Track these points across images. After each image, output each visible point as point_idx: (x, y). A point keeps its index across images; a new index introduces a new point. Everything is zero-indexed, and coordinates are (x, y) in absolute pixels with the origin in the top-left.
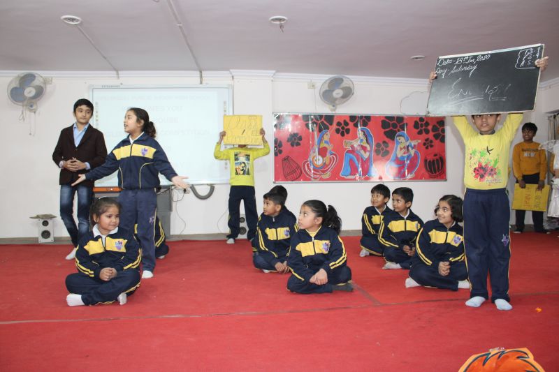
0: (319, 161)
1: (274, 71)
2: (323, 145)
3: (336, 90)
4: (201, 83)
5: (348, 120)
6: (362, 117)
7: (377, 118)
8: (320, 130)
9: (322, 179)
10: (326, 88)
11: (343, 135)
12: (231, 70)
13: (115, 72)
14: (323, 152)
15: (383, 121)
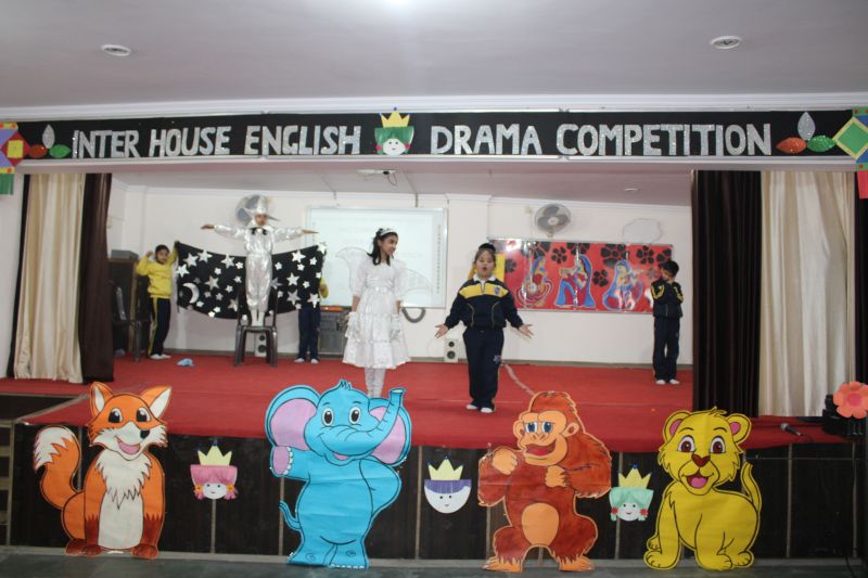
0: (534, 288)
1: (489, 196)
2: (538, 272)
3: (551, 218)
4: (417, 206)
5: (565, 247)
6: (580, 244)
7: (596, 246)
8: (535, 257)
9: (535, 307)
10: (541, 215)
11: (559, 262)
12: (448, 195)
13: (332, 194)
14: (537, 279)
15: (603, 250)
